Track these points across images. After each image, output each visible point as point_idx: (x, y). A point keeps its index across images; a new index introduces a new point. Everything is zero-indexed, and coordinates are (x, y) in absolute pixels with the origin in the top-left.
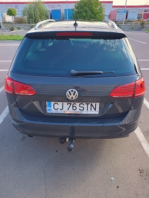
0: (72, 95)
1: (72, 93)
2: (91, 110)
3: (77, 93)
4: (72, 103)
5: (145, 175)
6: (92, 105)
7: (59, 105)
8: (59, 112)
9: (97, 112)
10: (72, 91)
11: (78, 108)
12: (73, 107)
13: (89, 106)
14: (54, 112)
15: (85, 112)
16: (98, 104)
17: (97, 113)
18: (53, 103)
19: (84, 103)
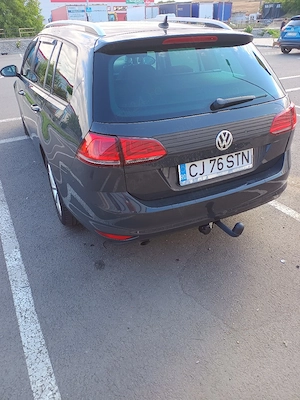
0: (224, 142)
2: (243, 163)
3: (230, 136)
4: (217, 158)
6: (243, 155)
7: (198, 167)
10: (225, 134)
11: (226, 164)
12: (218, 164)
13: (240, 156)
14: (191, 182)
15: (235, 169)
16: (251, 151)
17: (251, 166)
18: (188, 165)
19: (233, 154)
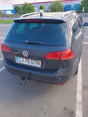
0: (25, 54)
1: (25, 53)
2: (37, 64)
3: (27, 53)
5: (67, 112)
6: (37, 61)
7: (21, 59)
8: (21, 62)
9: (40, 66)
10: (25, 52)
11: (30, 62)
12: (28, 61)
14: (19, 62)
15: (34, 65)
16: (40, 62)
18: (18, 57)
19: (34, 60)
